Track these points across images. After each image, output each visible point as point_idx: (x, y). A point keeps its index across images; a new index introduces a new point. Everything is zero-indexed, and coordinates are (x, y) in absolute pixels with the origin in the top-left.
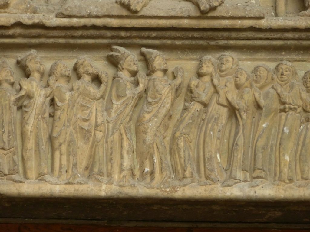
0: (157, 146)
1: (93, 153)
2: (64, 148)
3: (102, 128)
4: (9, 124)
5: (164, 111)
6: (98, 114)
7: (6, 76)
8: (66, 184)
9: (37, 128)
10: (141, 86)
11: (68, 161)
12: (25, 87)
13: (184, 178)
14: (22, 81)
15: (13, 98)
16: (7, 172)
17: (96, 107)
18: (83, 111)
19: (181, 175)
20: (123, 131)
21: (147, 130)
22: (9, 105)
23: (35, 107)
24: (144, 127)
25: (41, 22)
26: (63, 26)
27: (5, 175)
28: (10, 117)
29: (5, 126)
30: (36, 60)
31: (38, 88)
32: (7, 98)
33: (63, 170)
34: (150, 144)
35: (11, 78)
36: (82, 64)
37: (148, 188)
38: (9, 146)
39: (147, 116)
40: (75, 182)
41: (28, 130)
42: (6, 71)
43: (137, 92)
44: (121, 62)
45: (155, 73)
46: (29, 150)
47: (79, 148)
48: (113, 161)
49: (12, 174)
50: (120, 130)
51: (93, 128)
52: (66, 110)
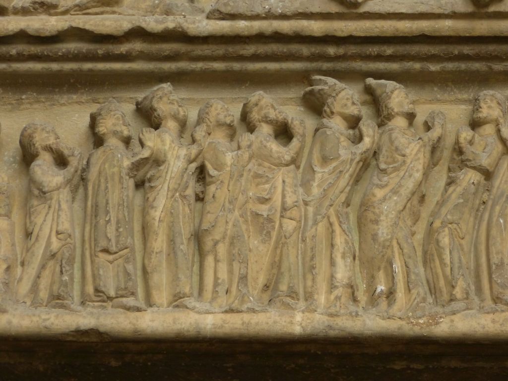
0: (398, 244)
1: (277, 259)
2: (222, 249)
3: (294, 213)
4: (119, 207)
5: (410, 185)
6: (287, 189)
7: (114, 125)
8: (226, 312)
9: (171, 213)
10: (367, 140)
11: (231, 272)
12: (149, 144)
13: (451, 300)
14: (144, 133)
15: (126, 163)
16: (112, 293)
17: (283, 178)
18: (258, 185)
19: (446, 297)
20: (334, 219)
21: (379, 217)
22: (120, 174)
23: (168, 178)
24: (374, 213)
25: (179, 28)
26: (221, 34)
27: (110, 299)
28: (121, 195)
29: (111, 211)
30: (171, 98)
31: (173, 145)
32: (115, 162)
33: (221, 290)
34: (386, 240)
35: (124, 128)
36: (257, 105)
37: (384, 319)
38: (118, 246)
39: (379, 193)
40: (245, 307)
41: (154, 219)
42: (115, 117)
43: (360, 151)
44: (329, 101)
45: (392, 121)
46: (157, 253)
47: (250, 250)
48: (317, 270)
49: (122, 296)
50: (329, 218)
51: (278, 215)
52: (226, 182)
